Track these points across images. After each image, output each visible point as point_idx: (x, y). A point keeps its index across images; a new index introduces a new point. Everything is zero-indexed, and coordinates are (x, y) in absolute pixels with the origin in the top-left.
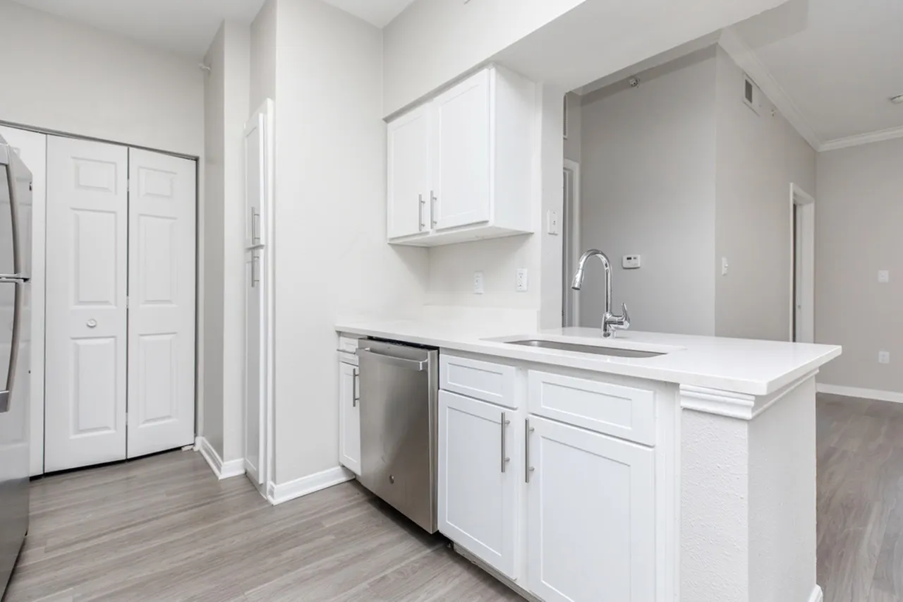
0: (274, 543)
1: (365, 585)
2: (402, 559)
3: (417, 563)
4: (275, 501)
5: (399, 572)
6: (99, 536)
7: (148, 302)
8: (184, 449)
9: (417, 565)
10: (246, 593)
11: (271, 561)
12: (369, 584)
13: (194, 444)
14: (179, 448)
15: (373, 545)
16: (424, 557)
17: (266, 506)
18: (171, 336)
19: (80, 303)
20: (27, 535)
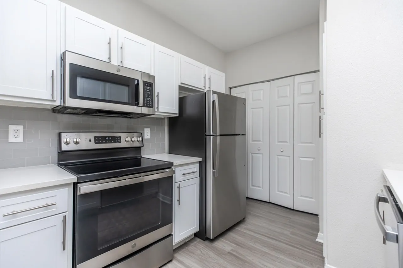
7: (301, 142)
14: (317, 215)
18: (312, 159)
19: (279, 142)
20: (243, 219)
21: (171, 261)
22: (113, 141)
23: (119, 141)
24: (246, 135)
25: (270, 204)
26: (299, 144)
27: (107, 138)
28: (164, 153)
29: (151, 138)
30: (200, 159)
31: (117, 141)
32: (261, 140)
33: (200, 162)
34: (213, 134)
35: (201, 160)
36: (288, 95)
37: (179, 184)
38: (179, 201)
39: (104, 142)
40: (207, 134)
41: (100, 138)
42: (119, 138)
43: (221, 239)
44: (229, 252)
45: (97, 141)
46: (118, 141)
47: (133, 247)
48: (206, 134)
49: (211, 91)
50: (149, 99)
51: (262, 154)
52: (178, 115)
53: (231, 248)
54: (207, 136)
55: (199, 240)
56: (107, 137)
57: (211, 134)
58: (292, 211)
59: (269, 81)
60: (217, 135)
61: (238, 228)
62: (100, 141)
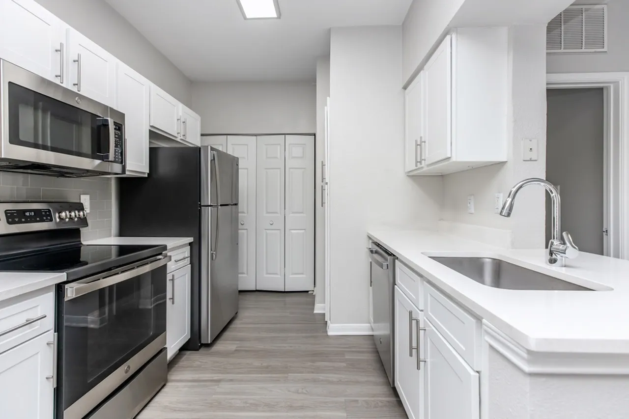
0: (316, 355)
1: (343, 399)
2: (374, 396)
3: (382, 402)
4: (330, 333)
5: (366, 402)
6: (258, 324)
7: (293, 213)
8: (309, 292)
9: (380, 404)
10: (289, 374)
11: (309, 364)
12: (345, 400)
13: (313, 291)
14: (308, 292)
15: (364, 379)
16: (388, 402)
17: (325, 334)
18: (303, 231)
19: (268, 213)
20: (236, 314)
21: (164, 385)
22: (38, 219)
23: (49, 218)
24: (239, 205)
25: (257, 293)
26: (291, 215)
27: (27, 214)
28: (111, 236)
29: (90, 212)
30: (191, 239)
31: (45, 218)
32: (246, 211)
33: (190, 244)
34: (212, 204)
35: (192, 241)
36: (279, 156)
37: (173, 276)
38: (173, 299)
39: (23, 220)
40: (202, 204)
41: (15, 213)
42: (48, 213)
43: (218, 342)
44: (236, 350)
45: (10, 220)
46: (47, 219)
47: (126, 372)
48: (200, 204)
49: (209, 147)
50: (118, 150)
51: (247, 229)
52: (146, 176)
53: (236, 346)
54: (202, 207)
55: (188, 352)
56: (27, 212)
57: (209, 204)
58: (283, 294)
59: (256, 135)
60: (217, 206)
61: (233, 326)
62: (17, 220)
